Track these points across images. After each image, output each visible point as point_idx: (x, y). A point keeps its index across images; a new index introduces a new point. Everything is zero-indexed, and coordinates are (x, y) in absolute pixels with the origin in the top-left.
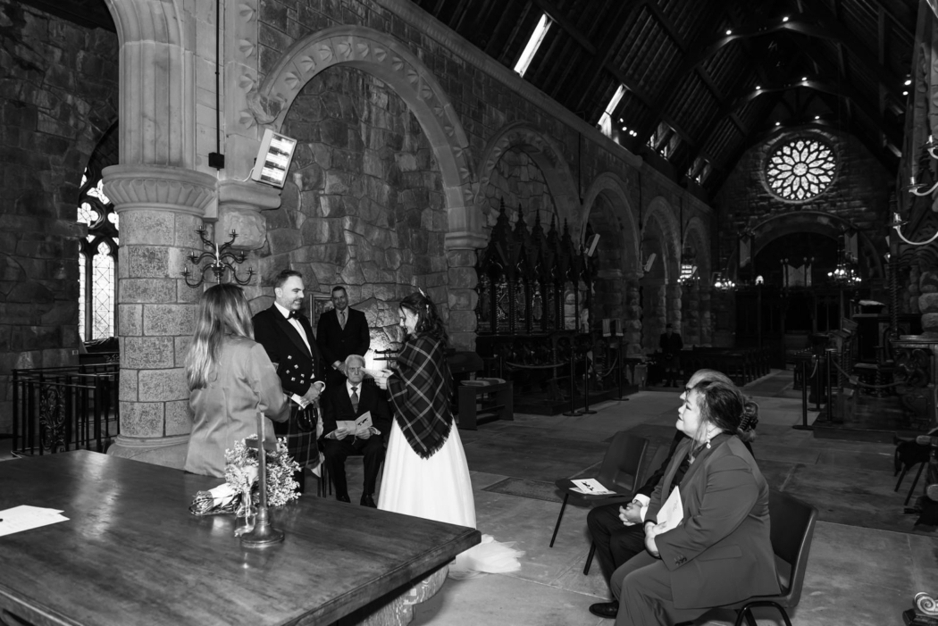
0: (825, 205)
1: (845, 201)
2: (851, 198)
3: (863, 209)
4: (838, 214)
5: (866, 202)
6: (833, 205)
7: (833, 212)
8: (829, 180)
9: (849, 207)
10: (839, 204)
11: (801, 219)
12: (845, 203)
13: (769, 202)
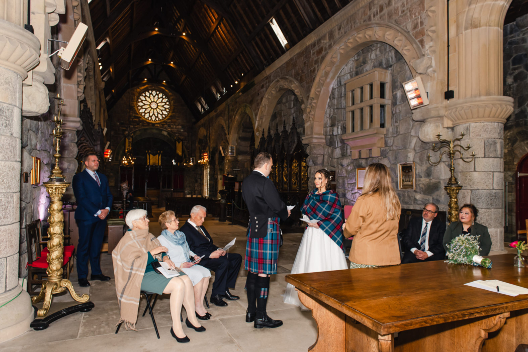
0: (166, 126)
1: (175, 125)
2: (177, 124)
3: (182, 130)
4: (171, 131)
5: (183, 127)
6: (169, 126)
7: (169, 129)
8: (167, 114)
9: (176, 129)
10: (172, 126)
11: (155, 131)
12: (174, 126)
13: (139, 119)
